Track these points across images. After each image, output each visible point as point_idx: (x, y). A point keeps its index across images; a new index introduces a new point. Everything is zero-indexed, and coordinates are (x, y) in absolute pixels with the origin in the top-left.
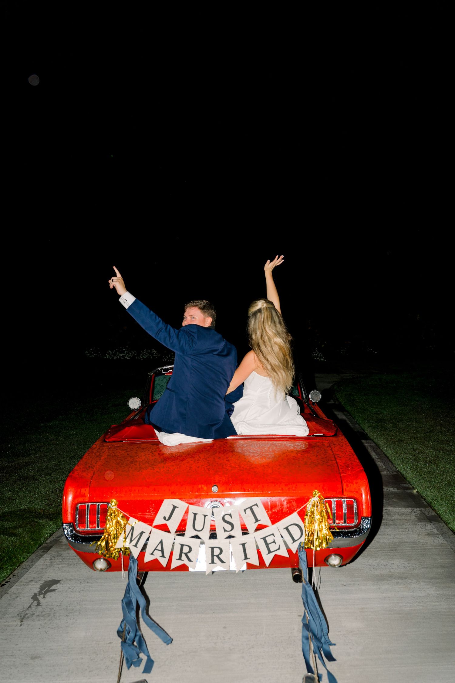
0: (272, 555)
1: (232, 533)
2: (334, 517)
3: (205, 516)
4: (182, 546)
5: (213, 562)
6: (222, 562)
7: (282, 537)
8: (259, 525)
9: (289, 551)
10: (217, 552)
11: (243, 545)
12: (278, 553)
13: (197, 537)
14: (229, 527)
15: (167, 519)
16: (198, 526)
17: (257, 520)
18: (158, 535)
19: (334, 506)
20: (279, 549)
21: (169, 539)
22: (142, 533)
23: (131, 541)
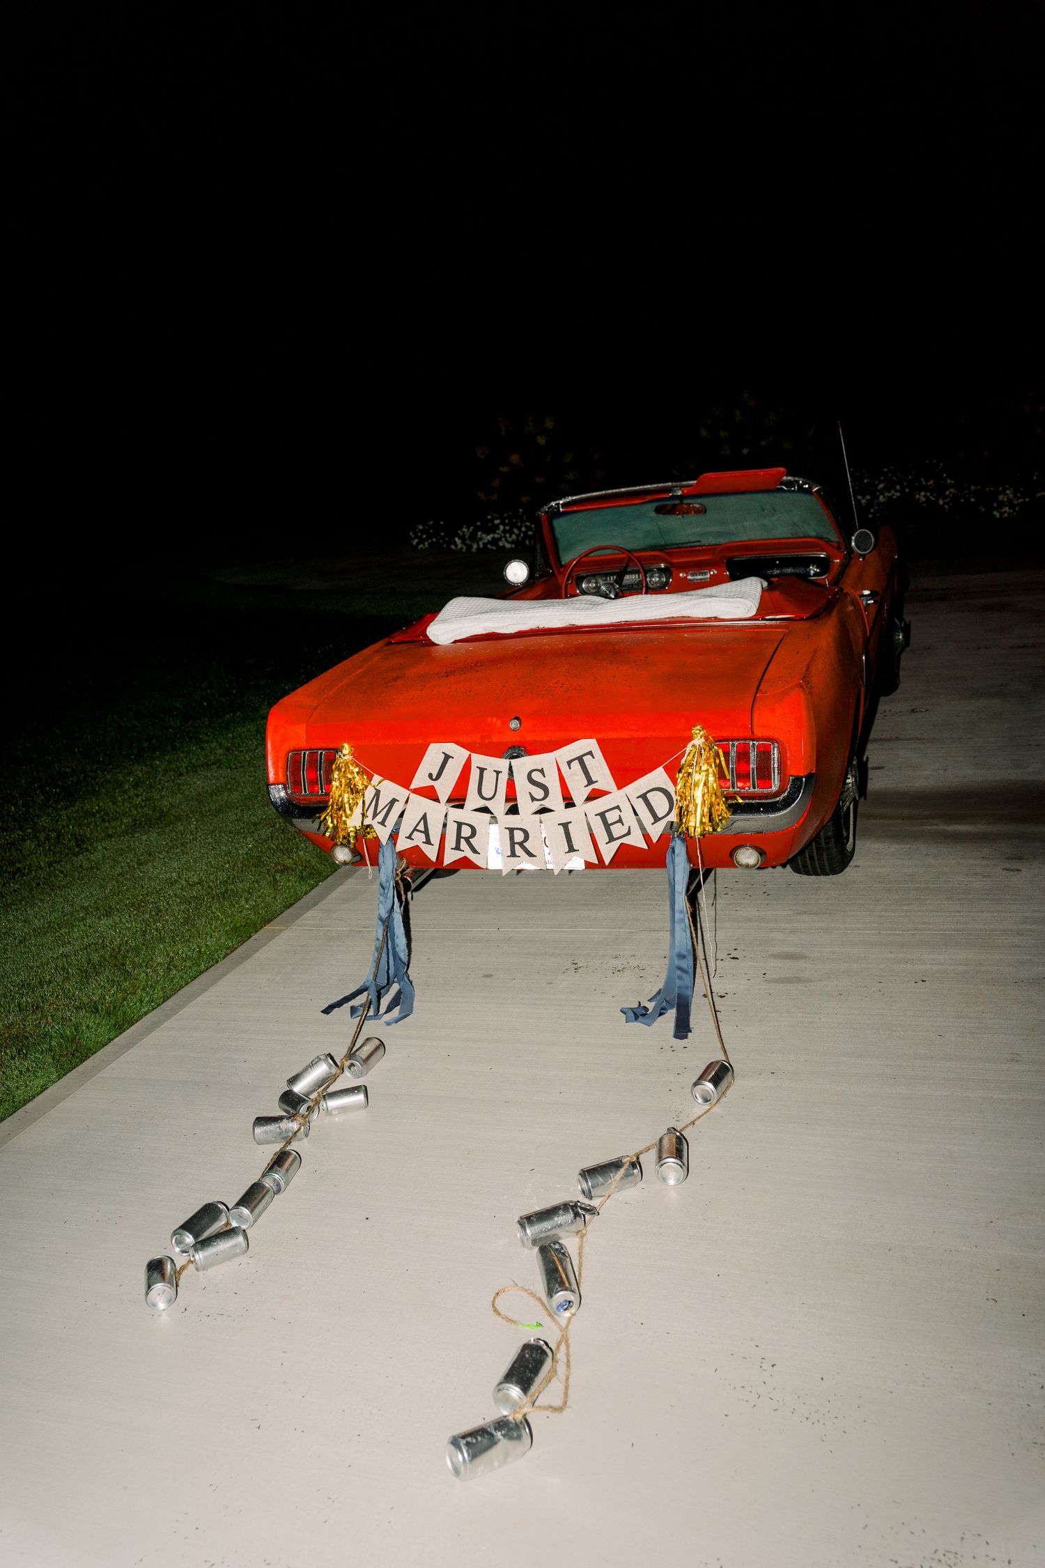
0: (615, 845)
1: (546, 803)
2: (733, 776)
3: (498, 773)
4: (460, 825)
5: (513, 854)
6: (530, 855)
7: (636, 814)
8: (594, 790)
9: (647, 837)
10: (519, 836)
11: (565, 826)
12: (626, 840)
13: (485, 810)
14: (539, 793)
15: (434, 777)
16: (487, 792)
17: (590, 782)
18: (421, 804)
19: (733, 754)
20: (629, 833)
21: (437, 812)
22: (393, 801)
23: (375, 815)
